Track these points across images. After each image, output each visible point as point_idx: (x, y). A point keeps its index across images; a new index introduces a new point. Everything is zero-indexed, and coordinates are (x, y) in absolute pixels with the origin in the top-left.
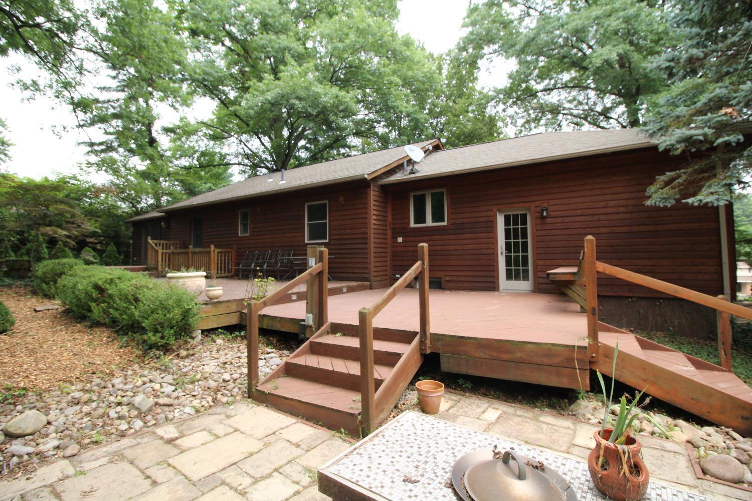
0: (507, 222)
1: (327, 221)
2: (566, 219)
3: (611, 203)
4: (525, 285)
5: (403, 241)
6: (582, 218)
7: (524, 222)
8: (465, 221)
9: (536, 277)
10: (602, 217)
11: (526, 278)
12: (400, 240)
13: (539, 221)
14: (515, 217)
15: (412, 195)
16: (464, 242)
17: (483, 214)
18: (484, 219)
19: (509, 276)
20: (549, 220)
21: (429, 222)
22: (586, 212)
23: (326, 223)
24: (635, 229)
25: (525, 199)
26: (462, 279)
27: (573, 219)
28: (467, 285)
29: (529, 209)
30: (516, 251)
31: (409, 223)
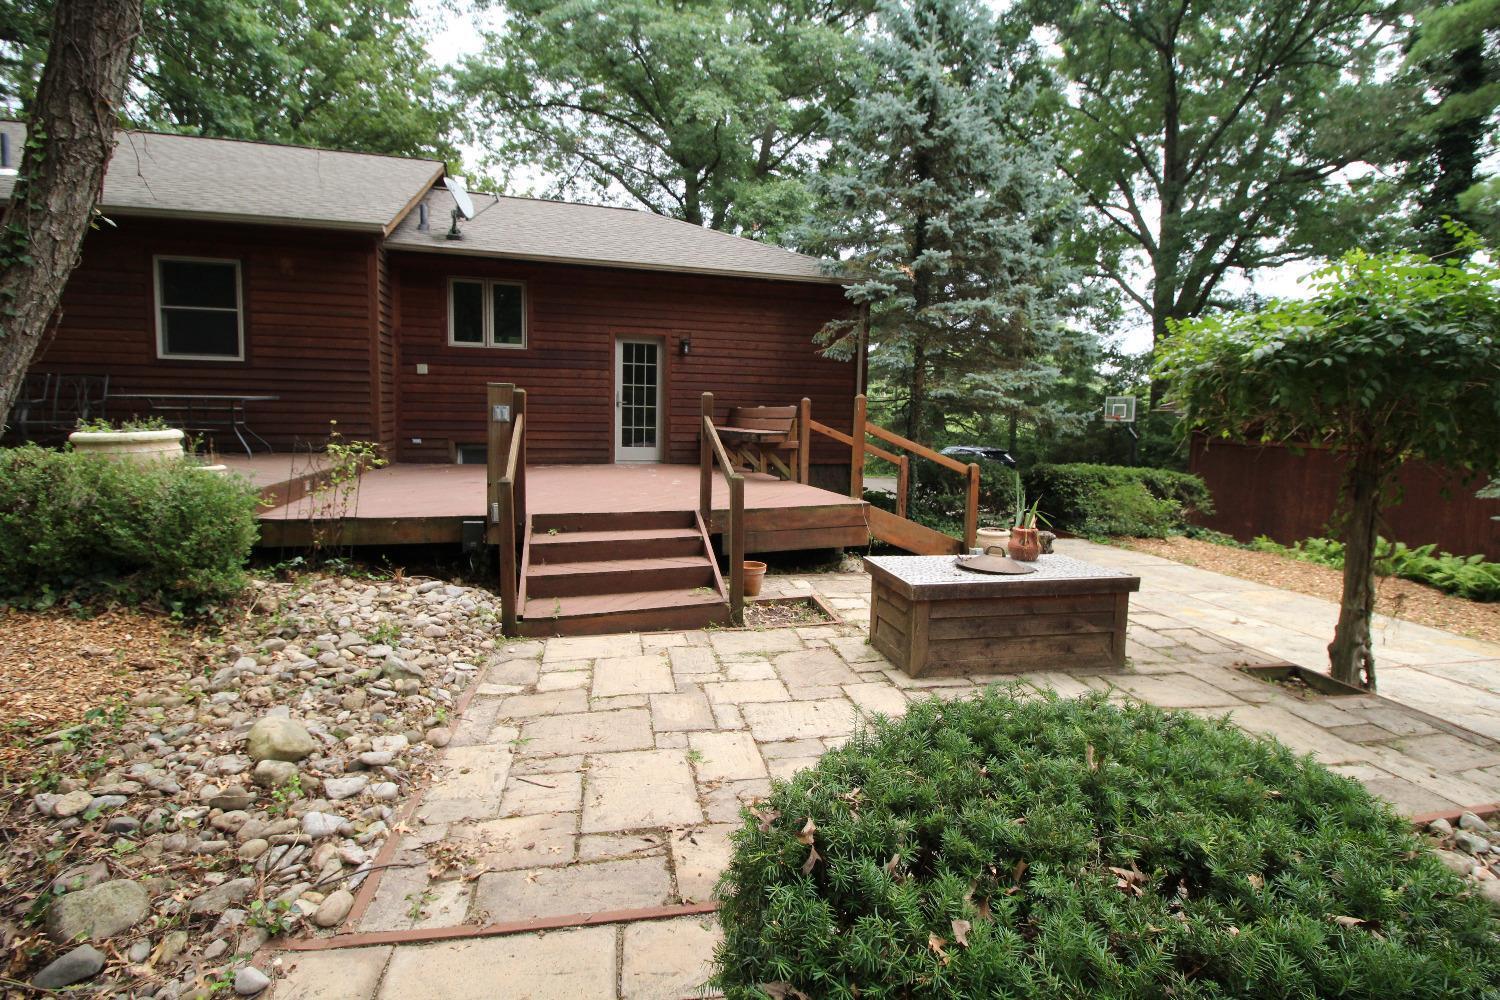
0: (627, 357)
1: (240, 310)
2: (710, 361)
3: (763, 345)
4: (649, 453)
5: (430, 372)
6: (729, 361)
7: (652, 358)
8: (564, 346)
9: (666, 440)
10: (751, 362)
11: (651, 441)
12: (423, 369)
13: (676, 359)
14: (640, 348)
15: (452, 281)
16: (556, 383)
17: (593, 338)
18: (596, 346)
19: (626, 442)
20: (688, 359)
21: (489, 341)
22: (735, 353)
23: (235, 314)
24: (783, 381)
25: (660, 324)
26: (552, 445)
27: (718, 361)
28: (560, 455)
29: (662, 339)
30: (639, 401)
31: (444, 338)
